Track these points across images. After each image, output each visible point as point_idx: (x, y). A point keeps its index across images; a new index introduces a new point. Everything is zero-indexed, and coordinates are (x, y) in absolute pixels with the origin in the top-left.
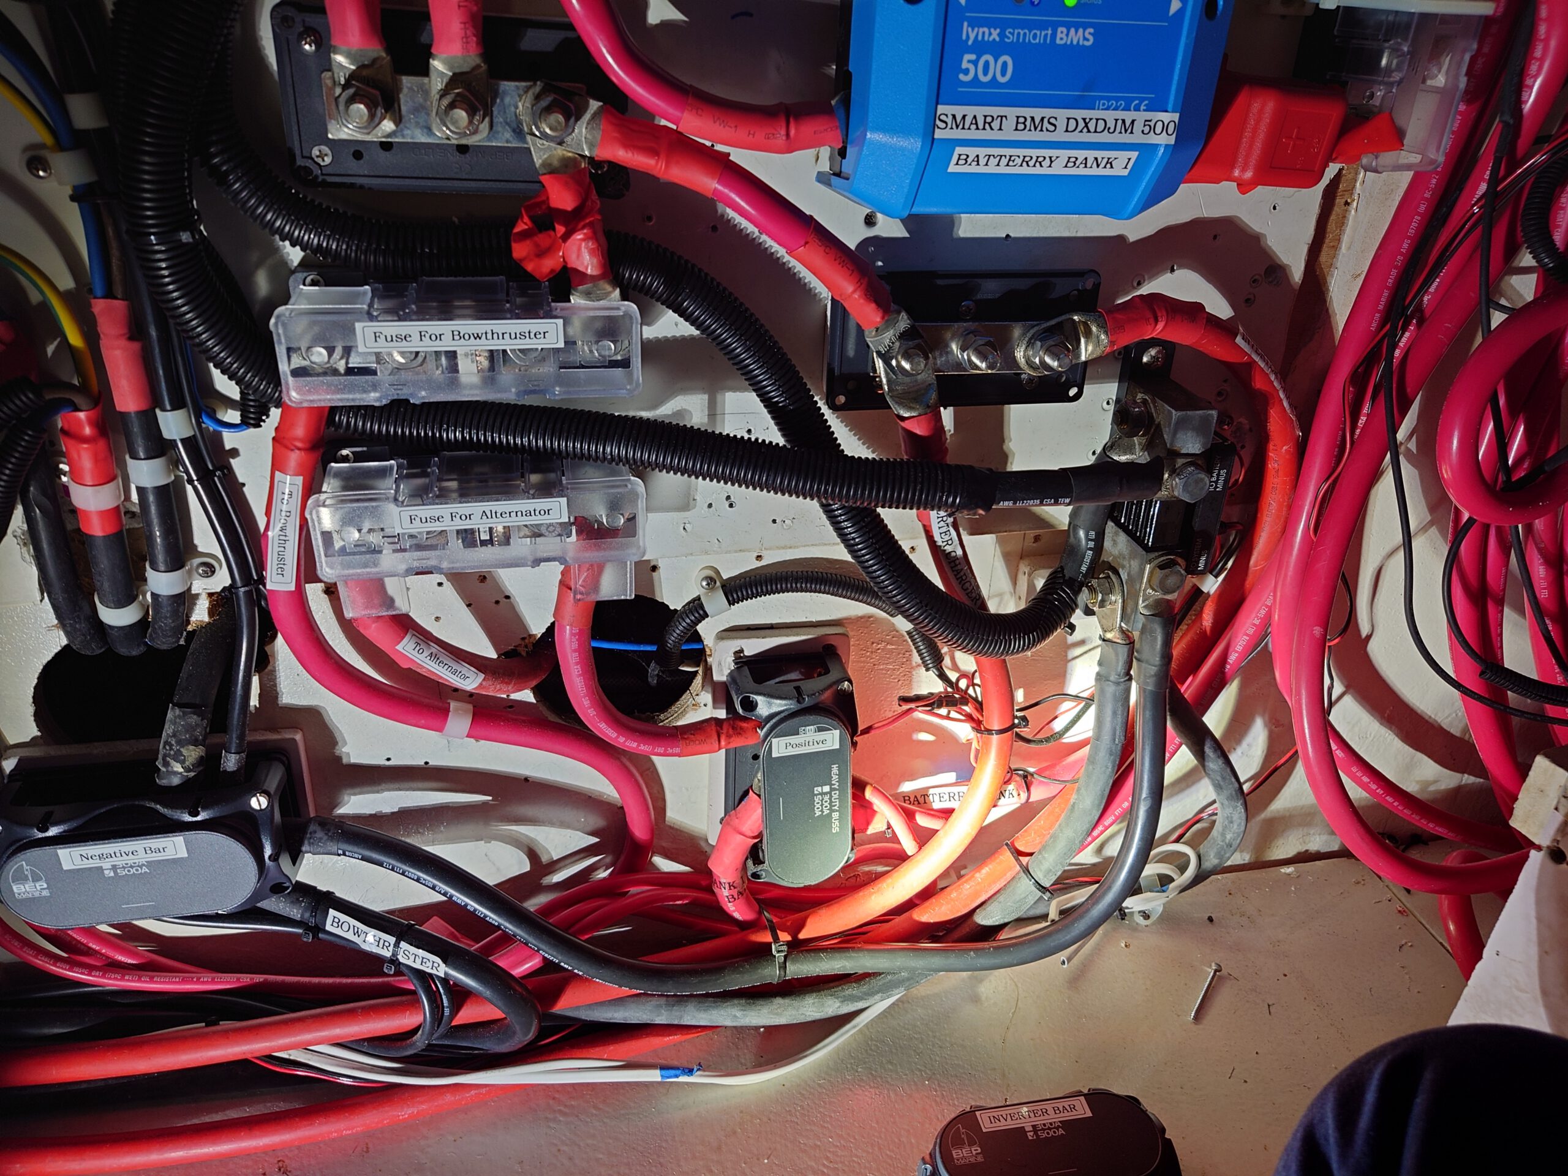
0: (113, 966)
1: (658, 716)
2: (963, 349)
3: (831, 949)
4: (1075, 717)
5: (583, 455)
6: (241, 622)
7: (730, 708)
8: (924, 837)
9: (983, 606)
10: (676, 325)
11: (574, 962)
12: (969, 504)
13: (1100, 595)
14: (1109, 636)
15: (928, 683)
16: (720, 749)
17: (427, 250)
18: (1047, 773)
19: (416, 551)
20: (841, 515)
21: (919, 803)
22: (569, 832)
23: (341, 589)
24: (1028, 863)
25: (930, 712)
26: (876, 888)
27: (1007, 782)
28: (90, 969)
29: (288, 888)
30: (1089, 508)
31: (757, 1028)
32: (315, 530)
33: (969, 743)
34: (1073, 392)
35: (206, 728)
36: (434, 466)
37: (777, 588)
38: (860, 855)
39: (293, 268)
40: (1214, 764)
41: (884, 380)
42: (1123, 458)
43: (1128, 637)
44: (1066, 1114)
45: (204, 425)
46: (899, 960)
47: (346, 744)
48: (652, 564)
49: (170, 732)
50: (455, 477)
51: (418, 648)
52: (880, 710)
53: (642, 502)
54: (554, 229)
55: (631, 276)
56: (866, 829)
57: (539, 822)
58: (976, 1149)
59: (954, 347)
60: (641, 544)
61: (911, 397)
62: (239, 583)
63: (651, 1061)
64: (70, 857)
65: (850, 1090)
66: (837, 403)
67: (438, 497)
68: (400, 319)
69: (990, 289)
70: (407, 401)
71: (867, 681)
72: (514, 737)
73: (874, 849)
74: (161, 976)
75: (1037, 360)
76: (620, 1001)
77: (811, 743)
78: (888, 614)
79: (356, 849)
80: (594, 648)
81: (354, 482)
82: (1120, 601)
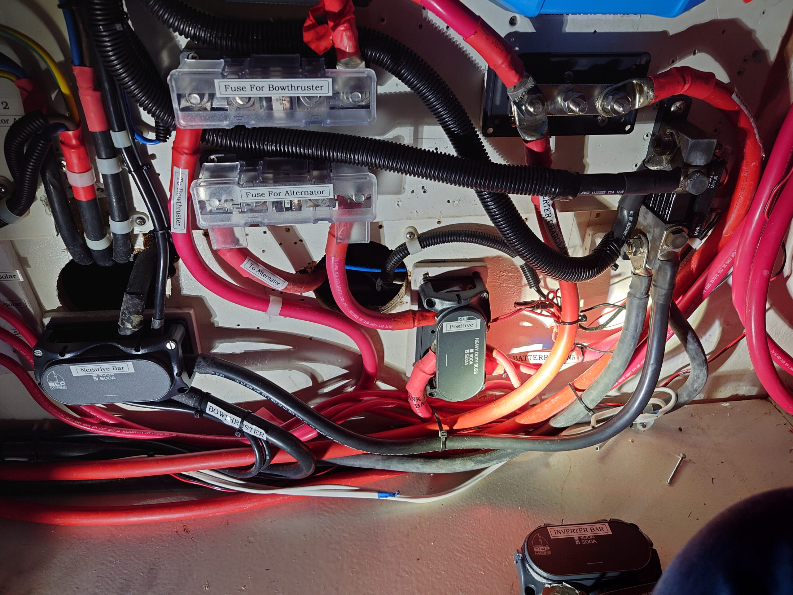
0: (103, 424)
1: (381, 307)
2: (565, 100)
3: (471, 435)
4: (612, 316)
5: (342, 160)
6: (160, 249)
7: (420, 305)
8: (524, 379)
9: (566, 253)
10: (397, 85)
11: (334, 436)
12: (563, 193)
13: (635, 248)
14: (637, 271)
15: (531, 295)
16: (414, 327)
17: (255, 37)
18: (594, 346)
19: (250, 213)
20: (488, 198)
21: (522, 360)
22: (333, 367)
23: (210, 233)
24: (581, 395)
25: (532, 311)
26: (496, 405)
27: (572, 351)
28: (92, 424)
29: (187, 390)
30: (632, 196)
31: (429, 474)
32: (195, 199)
33: (552, 328)
34: (628, 128)
35: (143, 306)
36: (260, 165)
37: (448, 240)
38: (488, 386)
39: (182, 50)
40: (692, 346)
41: (517, 119)
42: (655, 168)
43: (649, 272)
44: (597, 532)
45: (136, 140)
46: (508, 443)
47: (216, 316)
48: (380, 224)
49: (125, 307)
50: (272, 171)
51: (252, 267)
52: (502, 309)
53: (375, 187)
54: (328, 24)
55: (371, 54)
56: (492, 373)
57: (315, 361)
58: (547, 548)
59: (559, 99)
60: (374, 212)
61: (532, 129)
62: (158, 229)
63: (373, 488)
64: (76, 370)
65: (478, 509)
66: (488, 133)
67: (262, 182)
68: (240, 78)
69: (583, 64)
70: (244, 126)
71: (496, 293)
72: (304, 316)
73: (496, 383)
74: (126, 431)
75: (609, 107)
76: (357, 456)
77: (464, 326)
78: (510, 255)
79: (221, 372)
80: (347, 270)
81: (217, 173)
82: (646, 252)
